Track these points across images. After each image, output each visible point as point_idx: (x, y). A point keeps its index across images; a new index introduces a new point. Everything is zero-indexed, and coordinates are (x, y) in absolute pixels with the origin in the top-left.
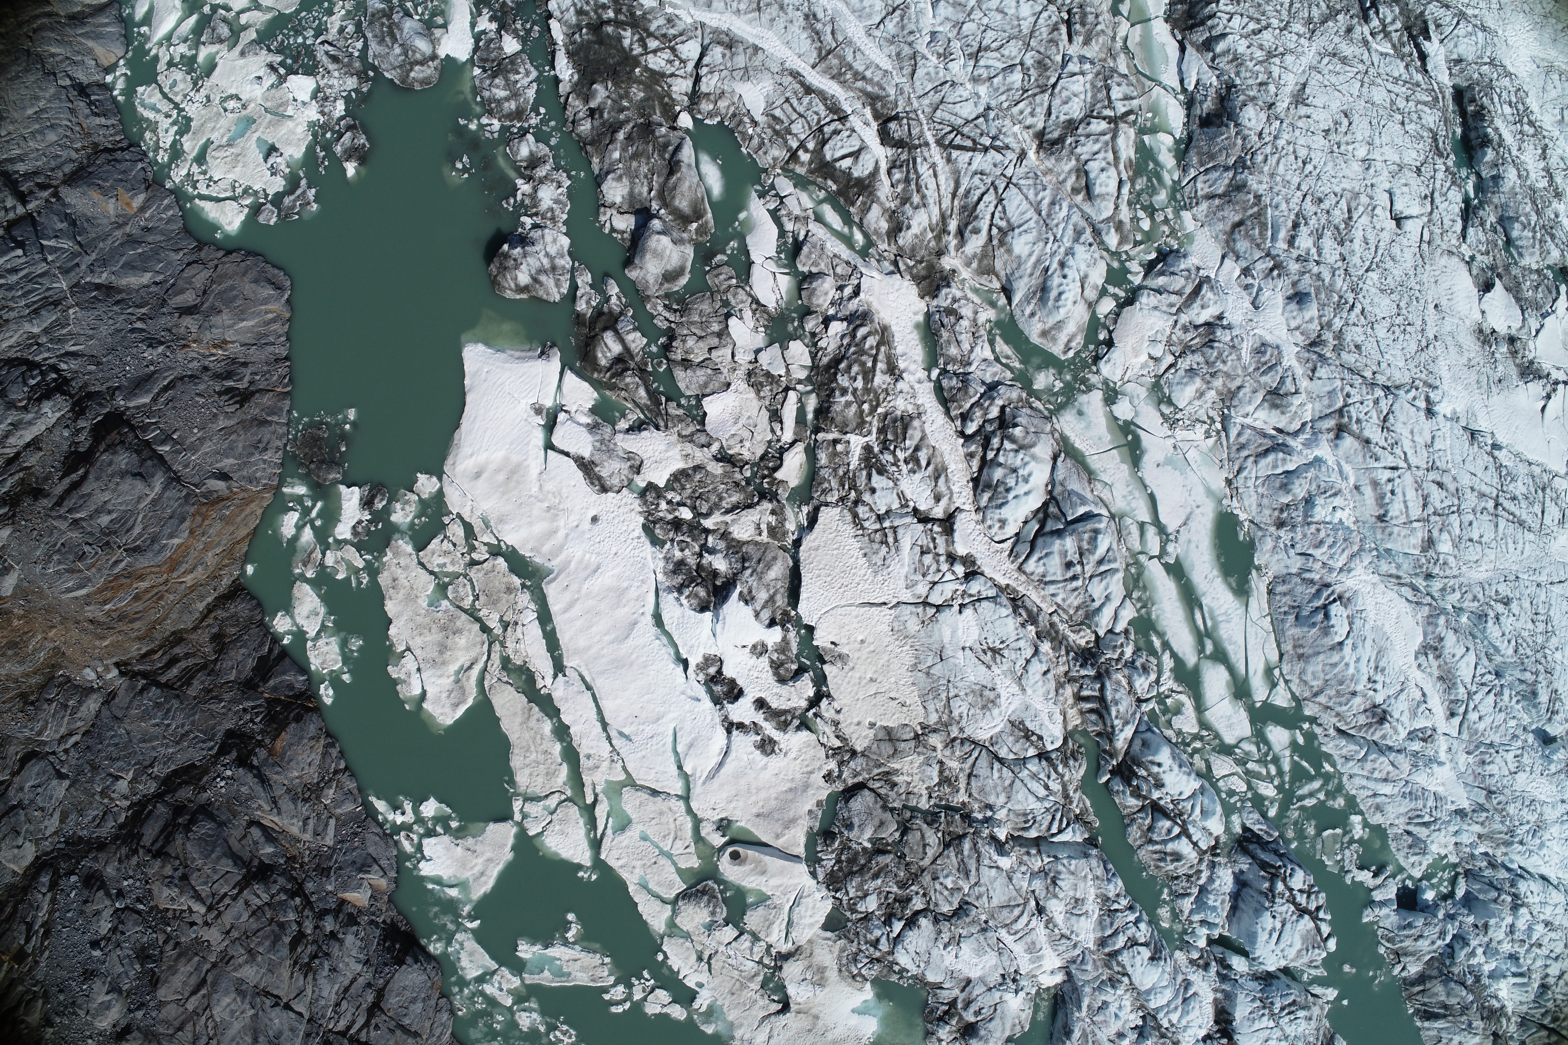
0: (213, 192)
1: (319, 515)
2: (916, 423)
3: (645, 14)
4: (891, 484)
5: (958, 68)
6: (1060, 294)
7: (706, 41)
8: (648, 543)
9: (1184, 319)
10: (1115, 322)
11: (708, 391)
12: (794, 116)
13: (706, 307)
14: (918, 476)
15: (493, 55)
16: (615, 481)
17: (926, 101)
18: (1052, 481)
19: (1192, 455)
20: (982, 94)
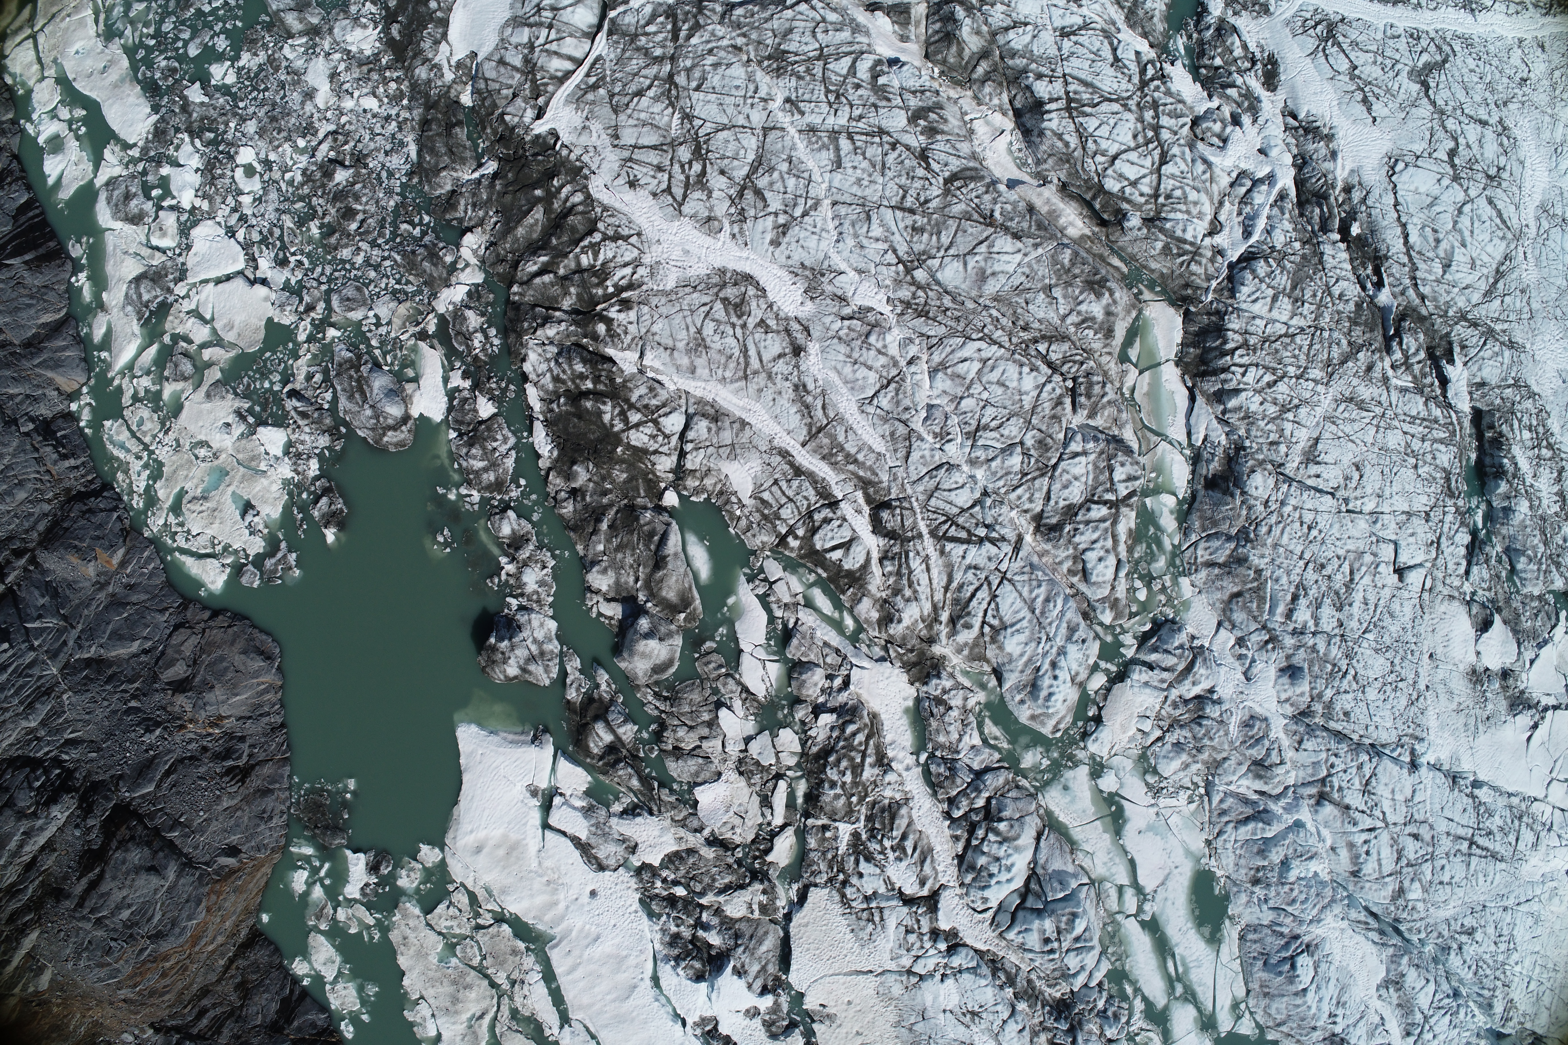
0: (193, 545)
1: (328, 875)
2: (904, 811)
3: (625, 381)
4: (878, 871)
5: (955, 451)
6: (1050, 695)
7: (691, 410)
8: (645, 917)
9: (1174, 693)
10: (1105, 699)
11: (699, 780)
12: (783, 500)
13: (696, 697)
14: (904, 864)
15: (468, 418)
16: (612, 862)
17: (920, 488)
18: (1034, 861)
19: (1174, 820)
20: (979, 477)
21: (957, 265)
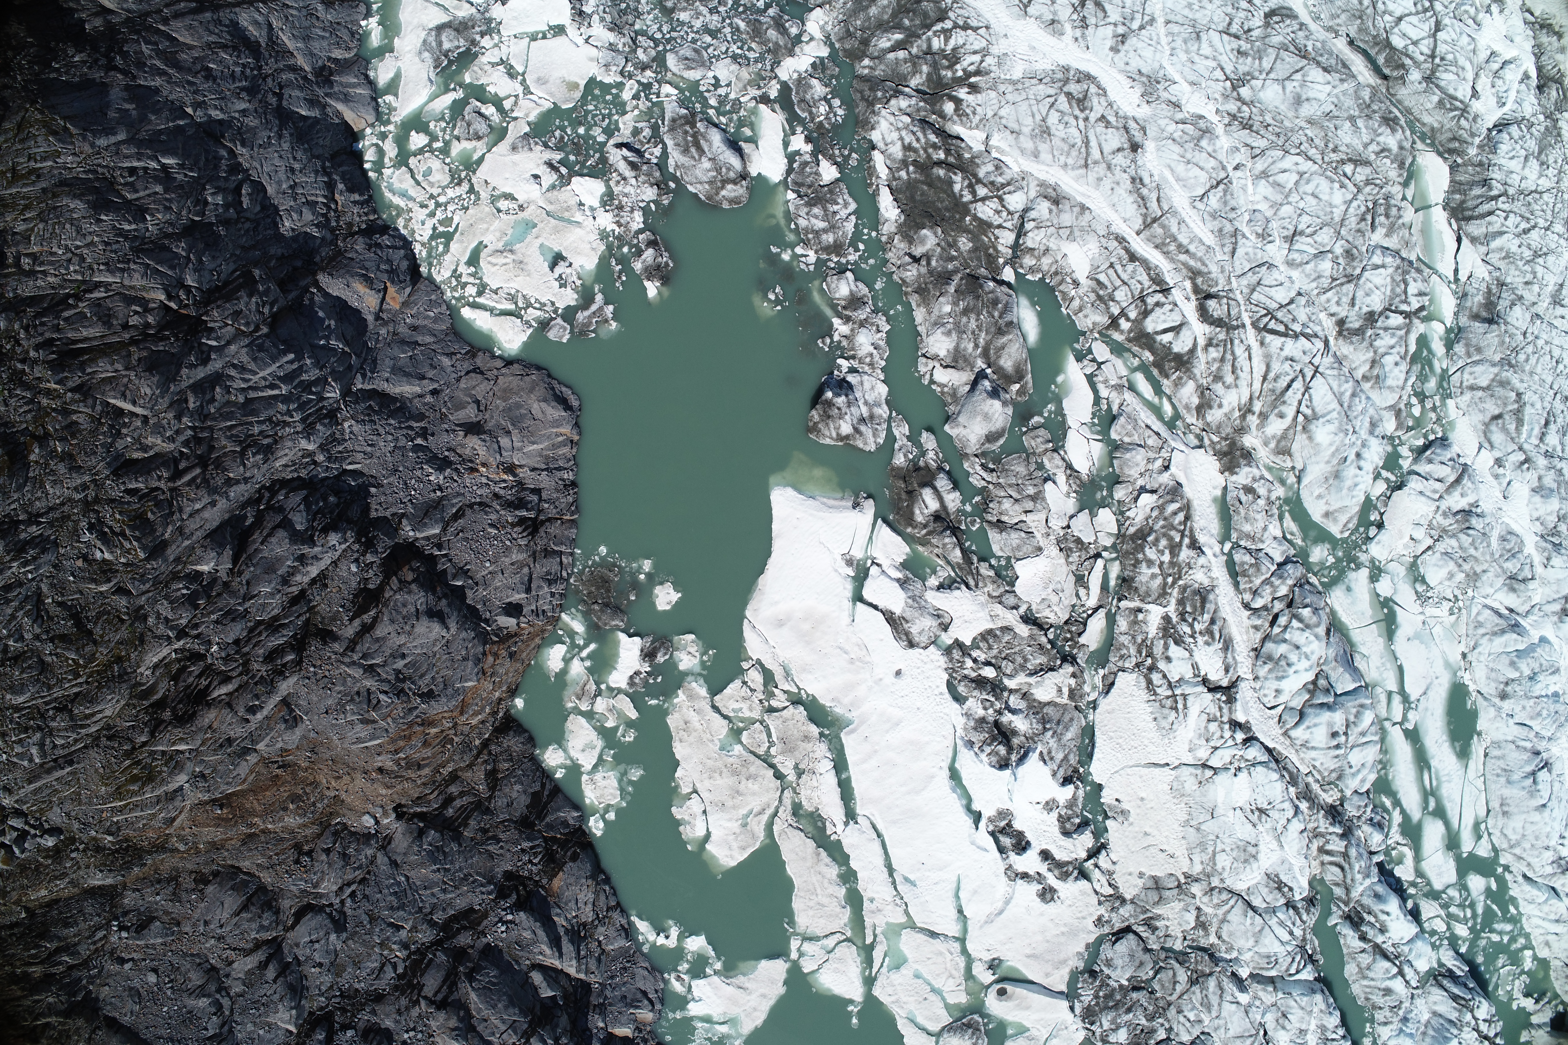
2: (1211, 597)
3: (973, 157)
4: (1187, 654)
5: (1276, 251)
6: (1354, 485)
7: (1033, 194)
8: (950, 699)
9: (1444, 505)
10: (1386, 505)
11: (1019, 554)
12: (1118, 283)
13: (1022, 469)
14: (1210, 649)
15: (809, 180)
16: (924, 639)
17: (1244, 281)
19: (1437, 630)
20: (1295, 279)
21: (1277, 88)
